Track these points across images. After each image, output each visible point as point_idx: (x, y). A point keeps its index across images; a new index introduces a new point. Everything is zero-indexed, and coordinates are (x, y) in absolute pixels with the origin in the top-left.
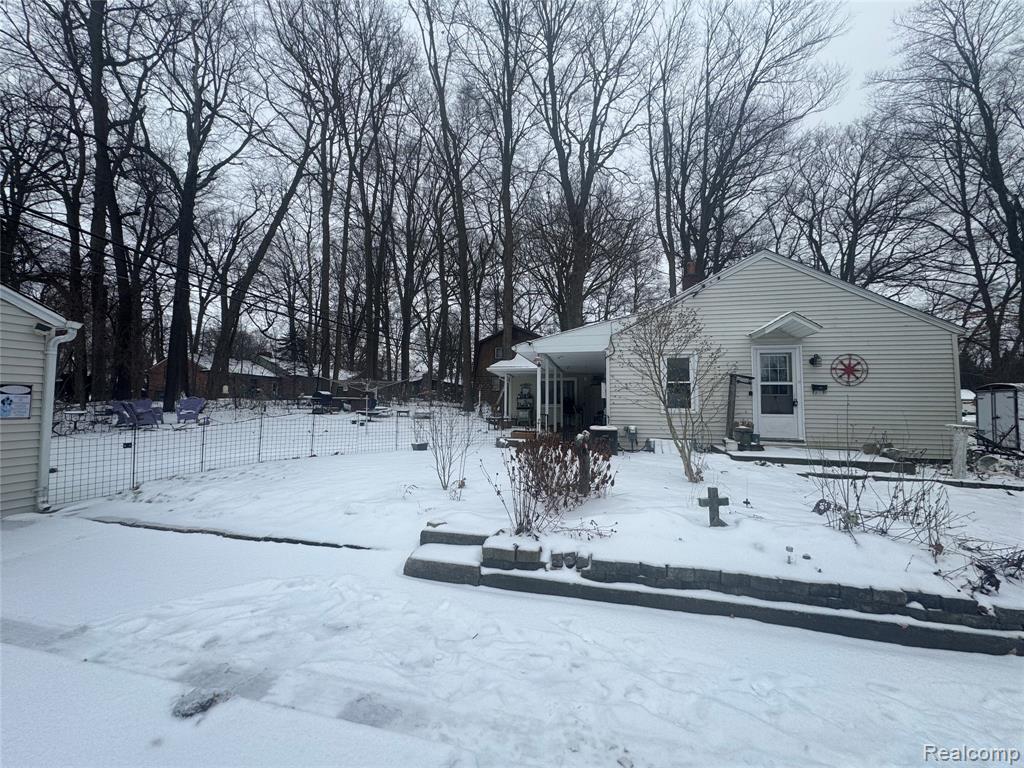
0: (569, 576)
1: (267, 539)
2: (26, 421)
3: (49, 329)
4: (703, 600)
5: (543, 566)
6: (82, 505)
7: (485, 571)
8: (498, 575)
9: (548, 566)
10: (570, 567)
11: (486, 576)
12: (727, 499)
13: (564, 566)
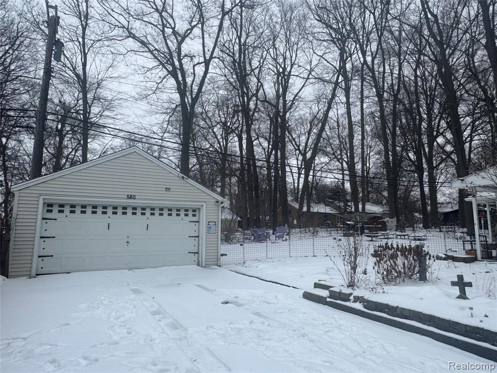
0: (358, 306)
1: (270, 281)
2: (214, 234)
3: (219, 202)
4: (410, 325)
5: (349, 300)
6: (229, 266)
7: (328, 300)
8: (332, 302)
9: (351, 301)
10: (360, 302)
11: (328, 302)
12: (471, 283)
13: (358, 302)
